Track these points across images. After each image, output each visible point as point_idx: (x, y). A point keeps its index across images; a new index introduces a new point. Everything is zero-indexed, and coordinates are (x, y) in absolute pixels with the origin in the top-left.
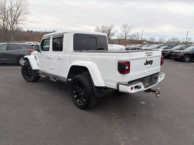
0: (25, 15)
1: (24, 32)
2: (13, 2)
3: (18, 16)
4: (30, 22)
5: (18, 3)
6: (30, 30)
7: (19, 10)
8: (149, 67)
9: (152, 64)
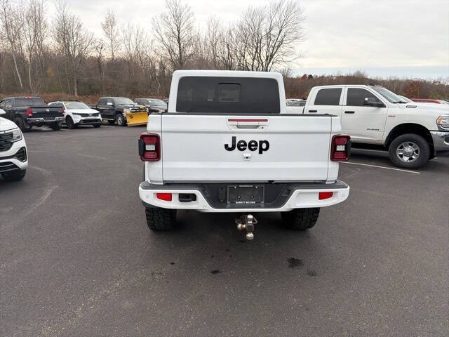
0: (291, 44)
1: (298, 79)
2: (274, 20)
3: (279, 46)
4: (300, 57)
5: (283, 18)
6: (308, 74)
7: (282, 33)
8: (247, 158)
9: (263, 152)
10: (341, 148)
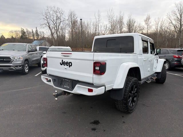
8: (66, 68)
9: (70, 67)
10: (97, 68)
